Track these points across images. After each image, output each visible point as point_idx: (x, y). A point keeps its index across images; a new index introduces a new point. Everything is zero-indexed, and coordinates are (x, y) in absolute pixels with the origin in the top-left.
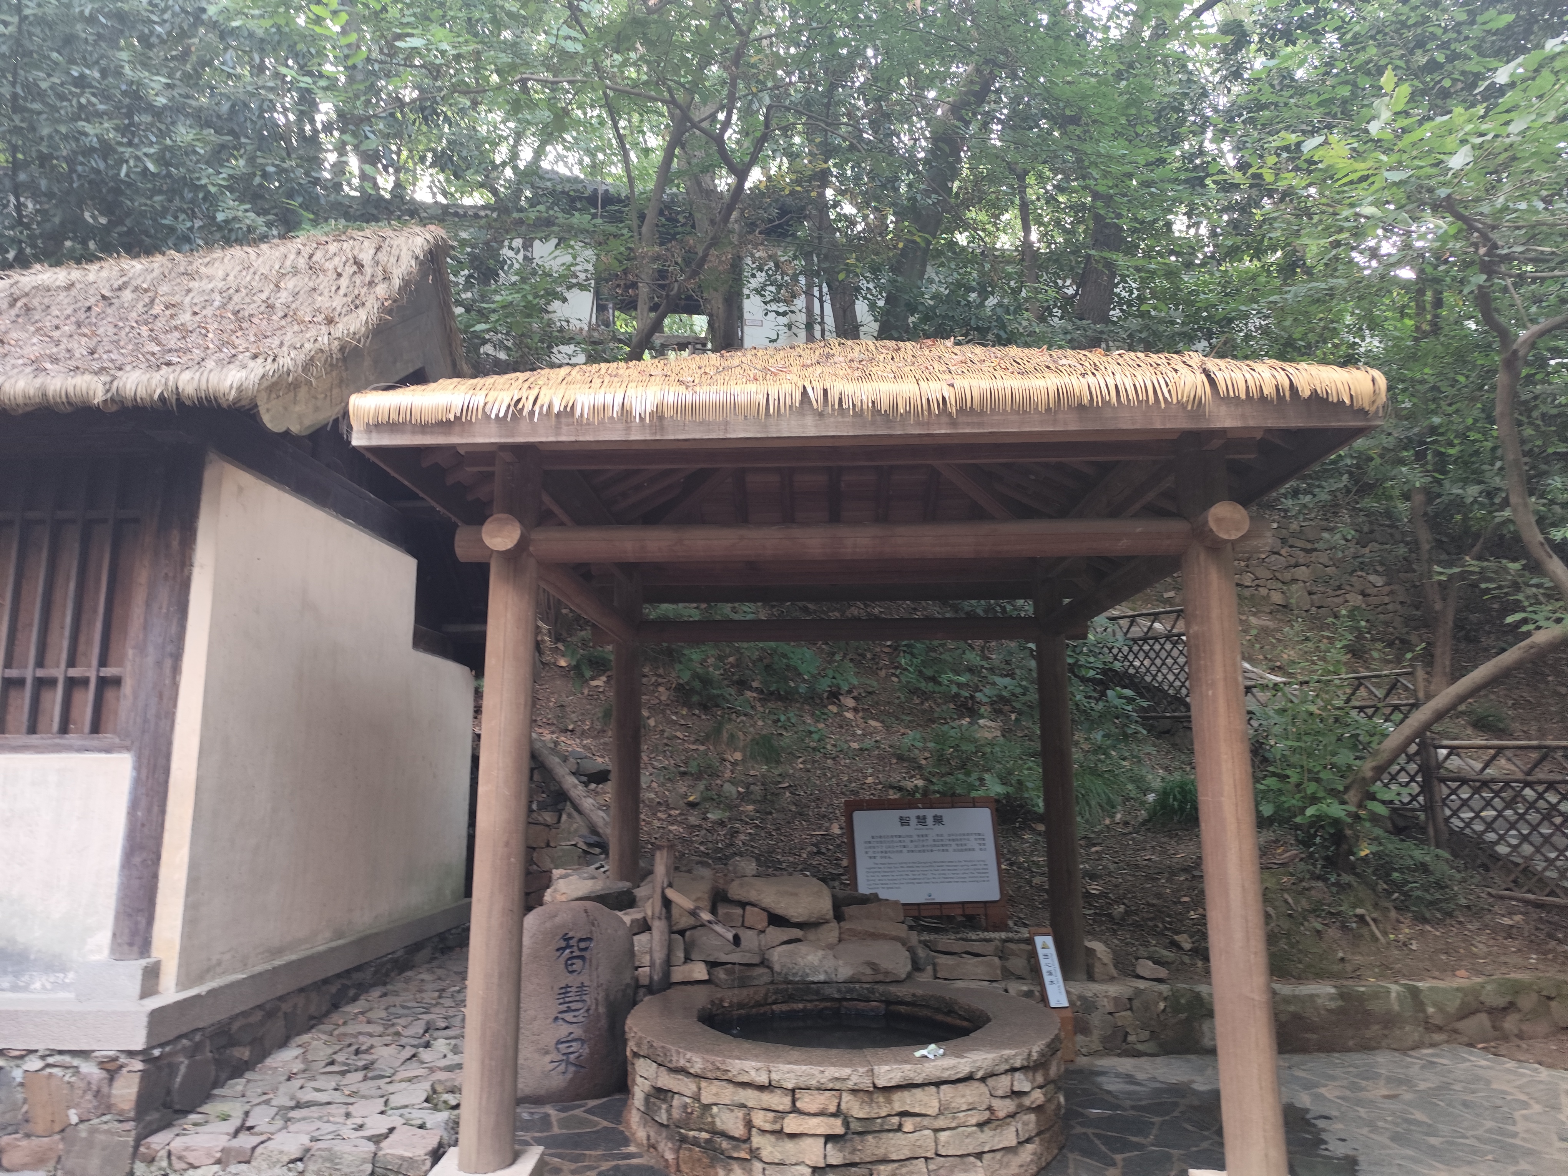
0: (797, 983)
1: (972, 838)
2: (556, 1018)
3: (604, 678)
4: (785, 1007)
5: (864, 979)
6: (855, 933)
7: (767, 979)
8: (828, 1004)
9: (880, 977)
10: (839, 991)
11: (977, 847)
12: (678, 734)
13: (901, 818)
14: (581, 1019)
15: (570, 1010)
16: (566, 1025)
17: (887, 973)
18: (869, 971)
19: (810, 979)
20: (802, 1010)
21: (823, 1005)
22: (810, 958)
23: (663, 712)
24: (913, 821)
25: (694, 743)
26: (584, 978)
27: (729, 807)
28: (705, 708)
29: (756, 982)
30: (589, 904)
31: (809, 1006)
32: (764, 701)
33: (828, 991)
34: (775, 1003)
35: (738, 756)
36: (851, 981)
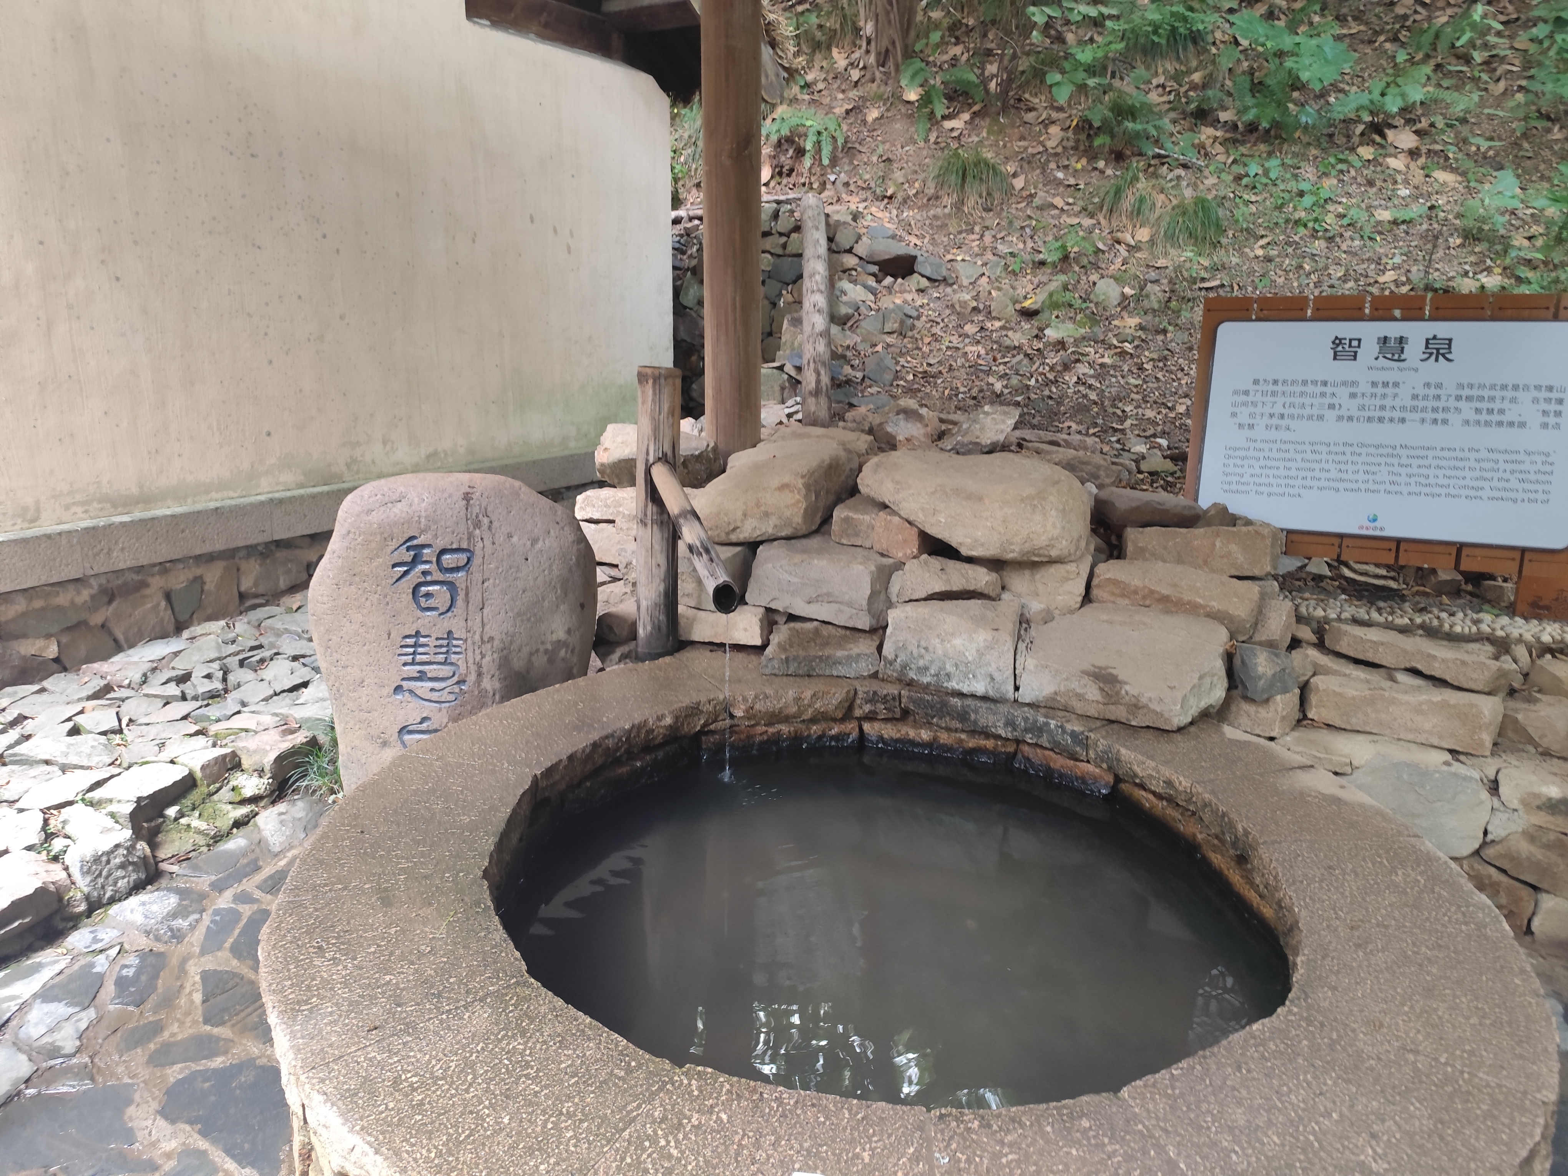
0: (926, 688)
1: (1524, 397)
2: (398, 689)
3: (966, 116)
4: (890, 731)
5: (1079, 707)
6: (1124, 591)
7: (864, 667)
8: (989, 744)
9: (1119, 712)
10: (1010, 723)
11: (1534, 418)
12: (1058, 202)
13: (1338, 342)
14: (445, 696)
15: (422, 677)
16: (415, 703)
17: (1136, 707)
18: (1093, 692)
19: (954, 685)
20: (929, 745)
21: (972, 743)
22: (957, 642)
23: (1044, 168)
24: (1369, 350)
25: (1076, 215)
26: (455, 623)
27: (1093, 319)
28: (1119, 157)
29: (841, 670)
30: (483, 481)
31: (944, 738)
32: (1229, 143)
33: (986, 717)
34: (871, 717)
35: (1144, 234)
36: (1049, 706)
